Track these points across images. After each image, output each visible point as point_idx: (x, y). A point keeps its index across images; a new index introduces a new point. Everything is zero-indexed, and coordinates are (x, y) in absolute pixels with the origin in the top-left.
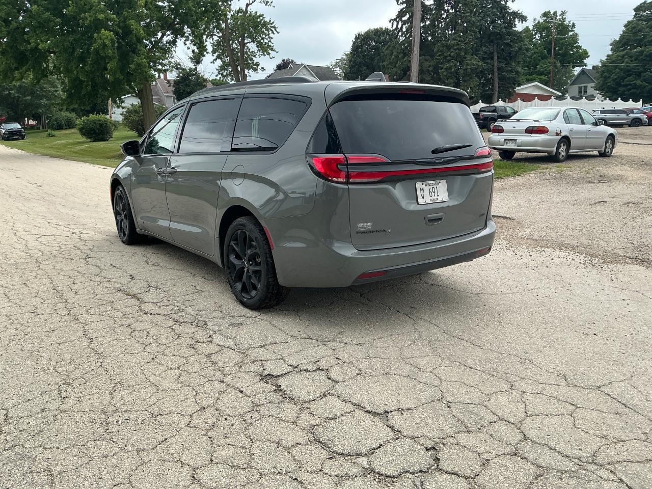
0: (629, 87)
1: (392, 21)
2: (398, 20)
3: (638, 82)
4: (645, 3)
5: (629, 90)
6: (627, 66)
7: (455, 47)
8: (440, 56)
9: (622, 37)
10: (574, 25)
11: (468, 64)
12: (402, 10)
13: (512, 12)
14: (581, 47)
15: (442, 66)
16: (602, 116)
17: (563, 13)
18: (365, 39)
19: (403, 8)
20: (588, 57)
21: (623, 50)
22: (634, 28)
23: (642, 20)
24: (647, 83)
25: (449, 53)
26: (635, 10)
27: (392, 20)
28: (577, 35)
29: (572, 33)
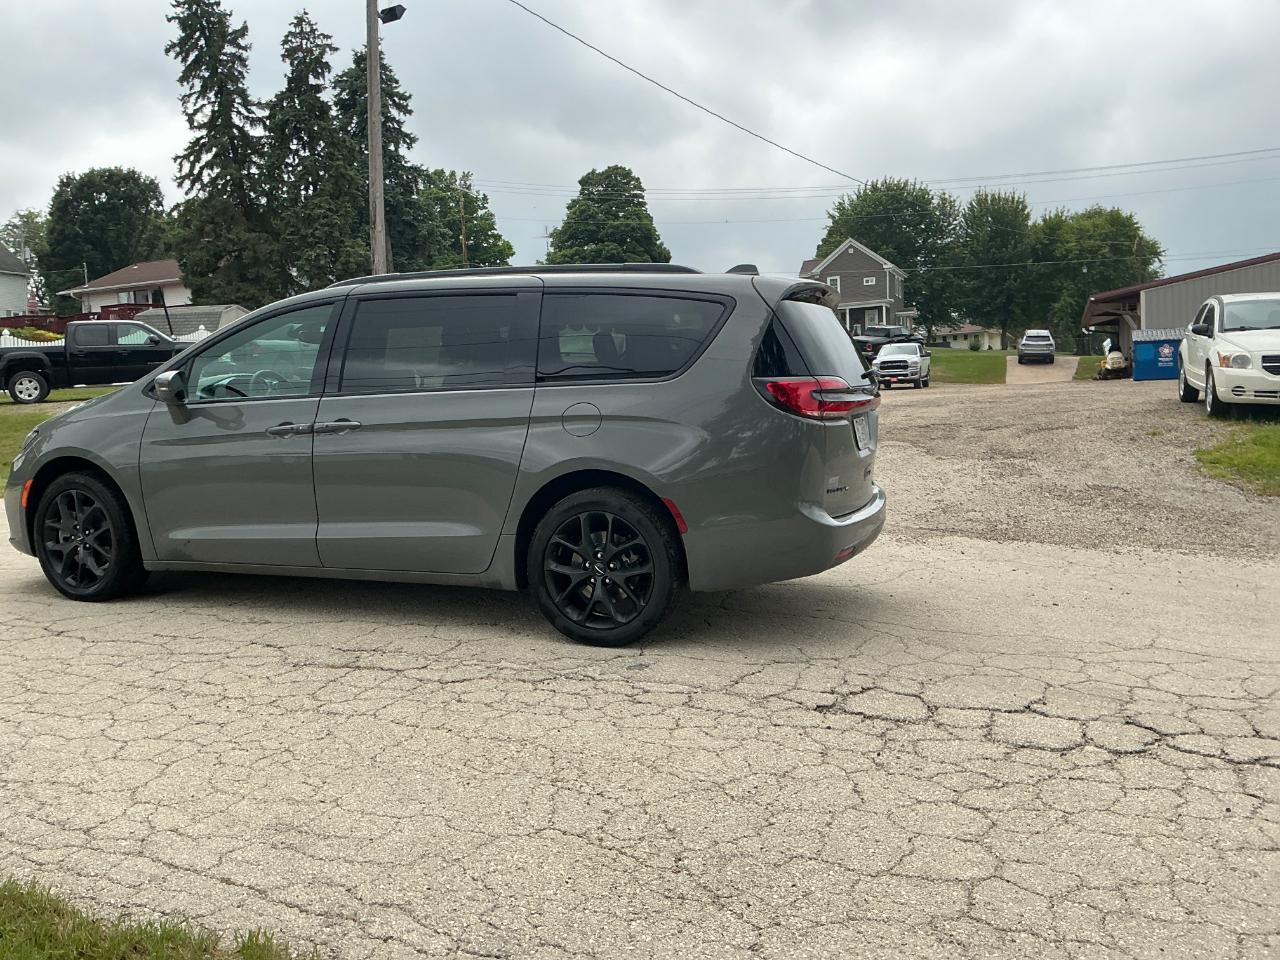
1: (179, 160)
2: (192, 158)
4: (593, 172)
7: (322, 221)
8: (292, 234)
9: (567, 225)
10: (485, 198)
11: (349, 255)
12: (198, 140)
13: (411, 167)
14: (500, 237)
15: (299, 253)
17: (466, 176)
18: (85, 188)
19: (202, 137)
20: (512, 255)
21: (571, 247)
22: (583, 212)
23: (592, 200)
25: (311, 231)
26: (580, 182)
27: (179, 157)
28: (492, 215)
29: (484, 211)
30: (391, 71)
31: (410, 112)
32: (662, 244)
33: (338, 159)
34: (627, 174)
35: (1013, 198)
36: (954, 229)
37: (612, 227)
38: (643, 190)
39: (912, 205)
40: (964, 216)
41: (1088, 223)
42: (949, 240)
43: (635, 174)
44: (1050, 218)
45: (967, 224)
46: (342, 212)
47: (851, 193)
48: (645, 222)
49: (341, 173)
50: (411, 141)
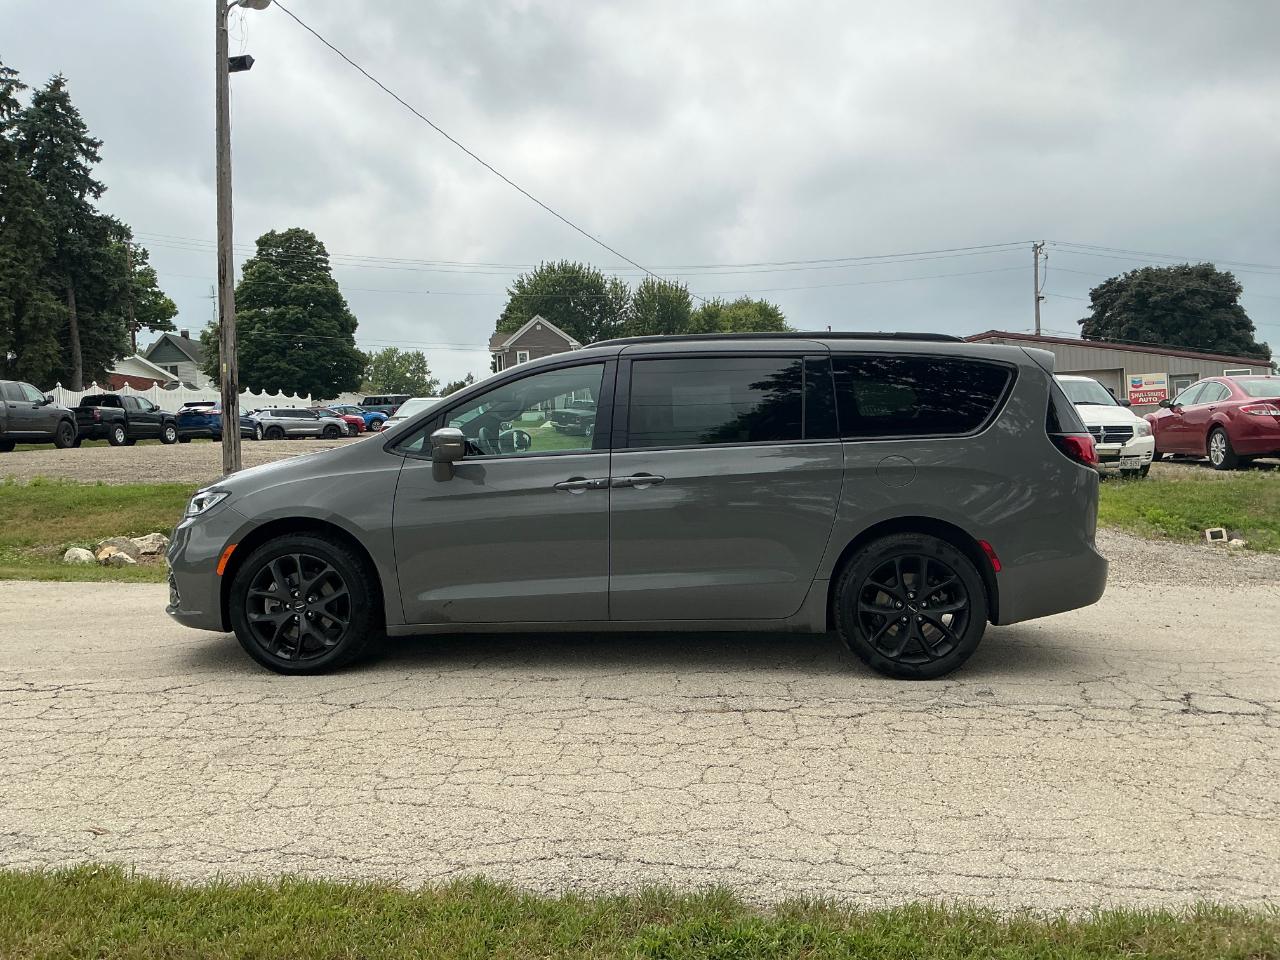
0: (267, 372)
3: (283, 365)
4: (273, 232)
5: (268, 377)
6: (262, 336)
10: (145, 254)
13: (101, 218)
14: (162, 294)
16: (275, 420)
20: (176, 313)
21: (249, 309)
22: (261, 273)
23: (272, 261)
24: (297, 366)
26: (257, 243)
28: (152, 271)
29: (143, 267)
30: (77, 115)
31: (98, 160)
32: (348, 311)
33: (27, 205)
34: (310, 239)
35: (677, 287)
36: (625, 312)
37: (295, 290)
38: (327, 255)
39: (587, 287)
40: (635, 301)
41: (741, 313)
42: (621, 321)
43: (318, 239)
44: (709, 306)
45: (638, 309)
46: (30, 261)
47: (529, 273)
48: (332, 287)
49: (29, 220)
50: (99, 189)
